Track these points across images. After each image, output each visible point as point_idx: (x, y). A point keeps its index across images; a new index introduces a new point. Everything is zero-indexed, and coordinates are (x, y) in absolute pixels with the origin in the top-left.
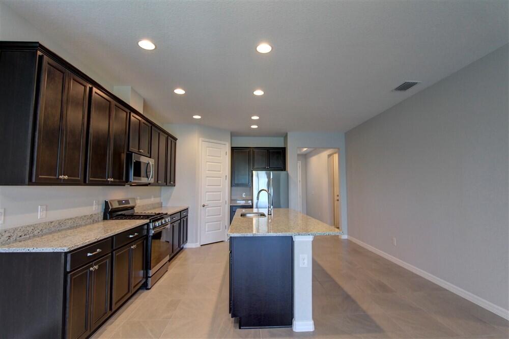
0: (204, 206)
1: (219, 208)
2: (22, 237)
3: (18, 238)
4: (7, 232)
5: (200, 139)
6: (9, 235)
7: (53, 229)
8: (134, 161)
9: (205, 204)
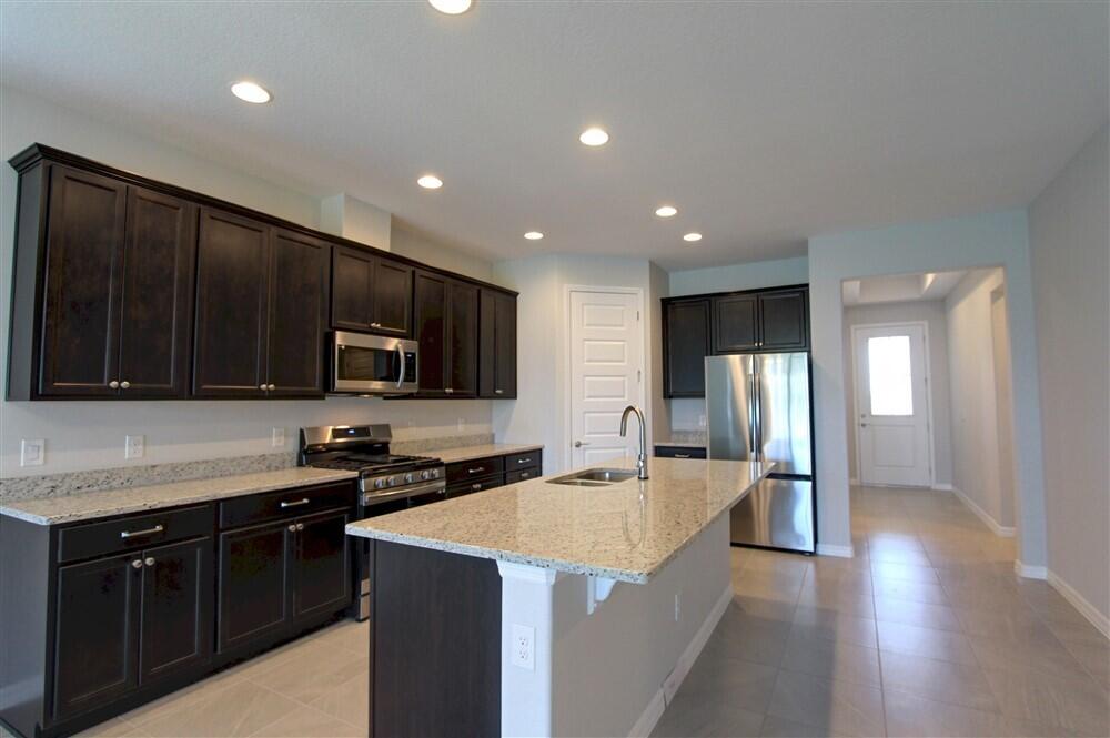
0: (578, 445)
1: (622, 450)
2: (83, 490)
3: (72, 492)
4: (47, 479)
5: (566, 287)
6: (54, 485)
7: (158, 479)
8: (340, 349)
9: (582, 442)
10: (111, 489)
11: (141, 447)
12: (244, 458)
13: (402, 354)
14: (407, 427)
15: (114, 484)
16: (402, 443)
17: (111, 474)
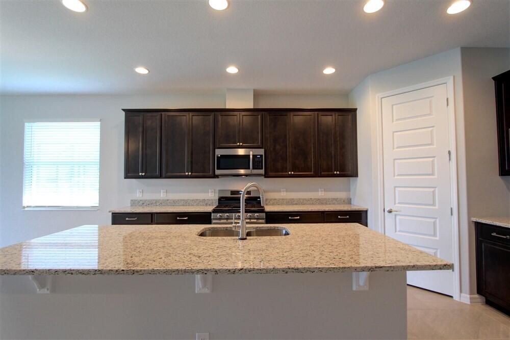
0: (390, 212)
2: (150, 205)
3: (147, 205)
4: (142, 201)
5: (378, 96)
7: (169, 204)
8: (217, 157)
9: (393, 209)
10: (157, 206)
11: (165, 194)
12: (197, 200)
13: (251, 157)
14: (280, 191)
15: (157, 204)
16: (275, 199)
17: (156, 201)
